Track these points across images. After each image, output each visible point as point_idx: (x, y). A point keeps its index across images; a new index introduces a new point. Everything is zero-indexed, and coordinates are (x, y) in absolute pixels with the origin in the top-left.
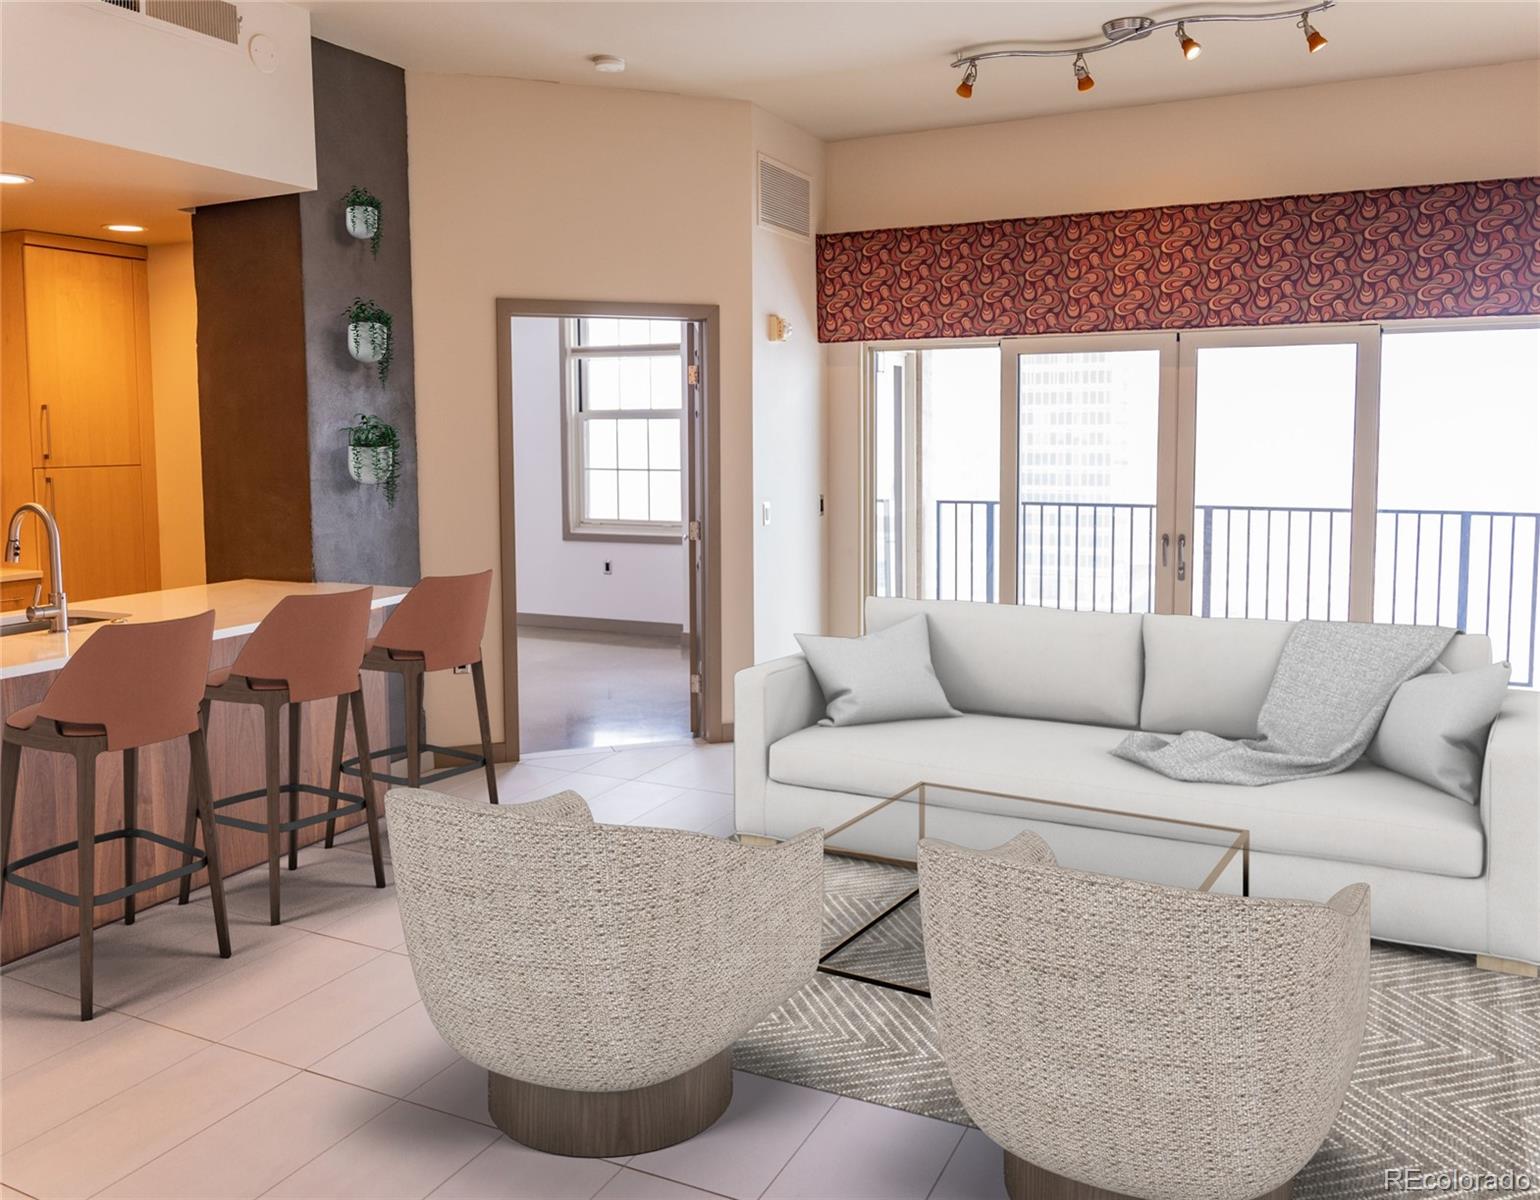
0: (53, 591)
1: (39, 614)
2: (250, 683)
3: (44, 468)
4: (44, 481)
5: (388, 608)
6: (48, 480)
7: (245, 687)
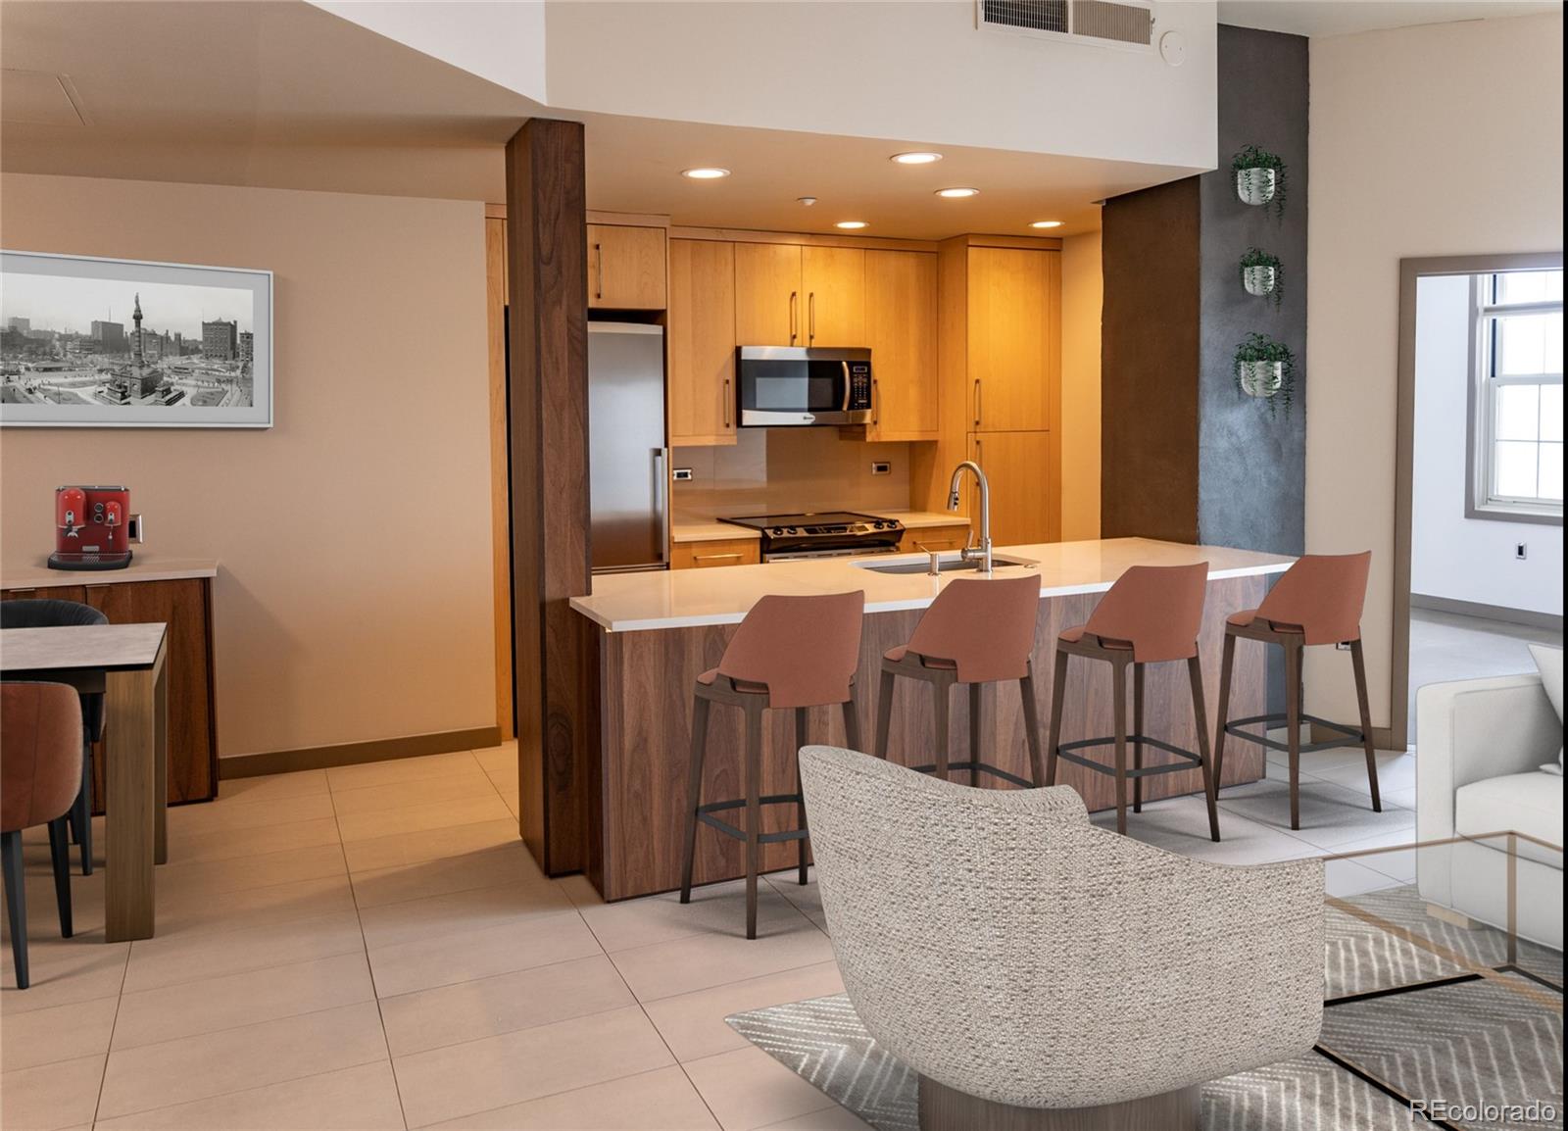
0: (982, 537)
1: (970, 554)
2: (1101, 641)
3: (975, 432)
4: (975, 443)
5: (1272, 576)
6: (978, 442)
7: (1098, 645)
